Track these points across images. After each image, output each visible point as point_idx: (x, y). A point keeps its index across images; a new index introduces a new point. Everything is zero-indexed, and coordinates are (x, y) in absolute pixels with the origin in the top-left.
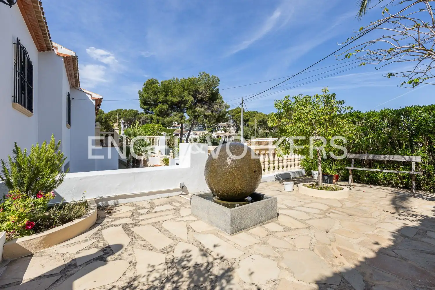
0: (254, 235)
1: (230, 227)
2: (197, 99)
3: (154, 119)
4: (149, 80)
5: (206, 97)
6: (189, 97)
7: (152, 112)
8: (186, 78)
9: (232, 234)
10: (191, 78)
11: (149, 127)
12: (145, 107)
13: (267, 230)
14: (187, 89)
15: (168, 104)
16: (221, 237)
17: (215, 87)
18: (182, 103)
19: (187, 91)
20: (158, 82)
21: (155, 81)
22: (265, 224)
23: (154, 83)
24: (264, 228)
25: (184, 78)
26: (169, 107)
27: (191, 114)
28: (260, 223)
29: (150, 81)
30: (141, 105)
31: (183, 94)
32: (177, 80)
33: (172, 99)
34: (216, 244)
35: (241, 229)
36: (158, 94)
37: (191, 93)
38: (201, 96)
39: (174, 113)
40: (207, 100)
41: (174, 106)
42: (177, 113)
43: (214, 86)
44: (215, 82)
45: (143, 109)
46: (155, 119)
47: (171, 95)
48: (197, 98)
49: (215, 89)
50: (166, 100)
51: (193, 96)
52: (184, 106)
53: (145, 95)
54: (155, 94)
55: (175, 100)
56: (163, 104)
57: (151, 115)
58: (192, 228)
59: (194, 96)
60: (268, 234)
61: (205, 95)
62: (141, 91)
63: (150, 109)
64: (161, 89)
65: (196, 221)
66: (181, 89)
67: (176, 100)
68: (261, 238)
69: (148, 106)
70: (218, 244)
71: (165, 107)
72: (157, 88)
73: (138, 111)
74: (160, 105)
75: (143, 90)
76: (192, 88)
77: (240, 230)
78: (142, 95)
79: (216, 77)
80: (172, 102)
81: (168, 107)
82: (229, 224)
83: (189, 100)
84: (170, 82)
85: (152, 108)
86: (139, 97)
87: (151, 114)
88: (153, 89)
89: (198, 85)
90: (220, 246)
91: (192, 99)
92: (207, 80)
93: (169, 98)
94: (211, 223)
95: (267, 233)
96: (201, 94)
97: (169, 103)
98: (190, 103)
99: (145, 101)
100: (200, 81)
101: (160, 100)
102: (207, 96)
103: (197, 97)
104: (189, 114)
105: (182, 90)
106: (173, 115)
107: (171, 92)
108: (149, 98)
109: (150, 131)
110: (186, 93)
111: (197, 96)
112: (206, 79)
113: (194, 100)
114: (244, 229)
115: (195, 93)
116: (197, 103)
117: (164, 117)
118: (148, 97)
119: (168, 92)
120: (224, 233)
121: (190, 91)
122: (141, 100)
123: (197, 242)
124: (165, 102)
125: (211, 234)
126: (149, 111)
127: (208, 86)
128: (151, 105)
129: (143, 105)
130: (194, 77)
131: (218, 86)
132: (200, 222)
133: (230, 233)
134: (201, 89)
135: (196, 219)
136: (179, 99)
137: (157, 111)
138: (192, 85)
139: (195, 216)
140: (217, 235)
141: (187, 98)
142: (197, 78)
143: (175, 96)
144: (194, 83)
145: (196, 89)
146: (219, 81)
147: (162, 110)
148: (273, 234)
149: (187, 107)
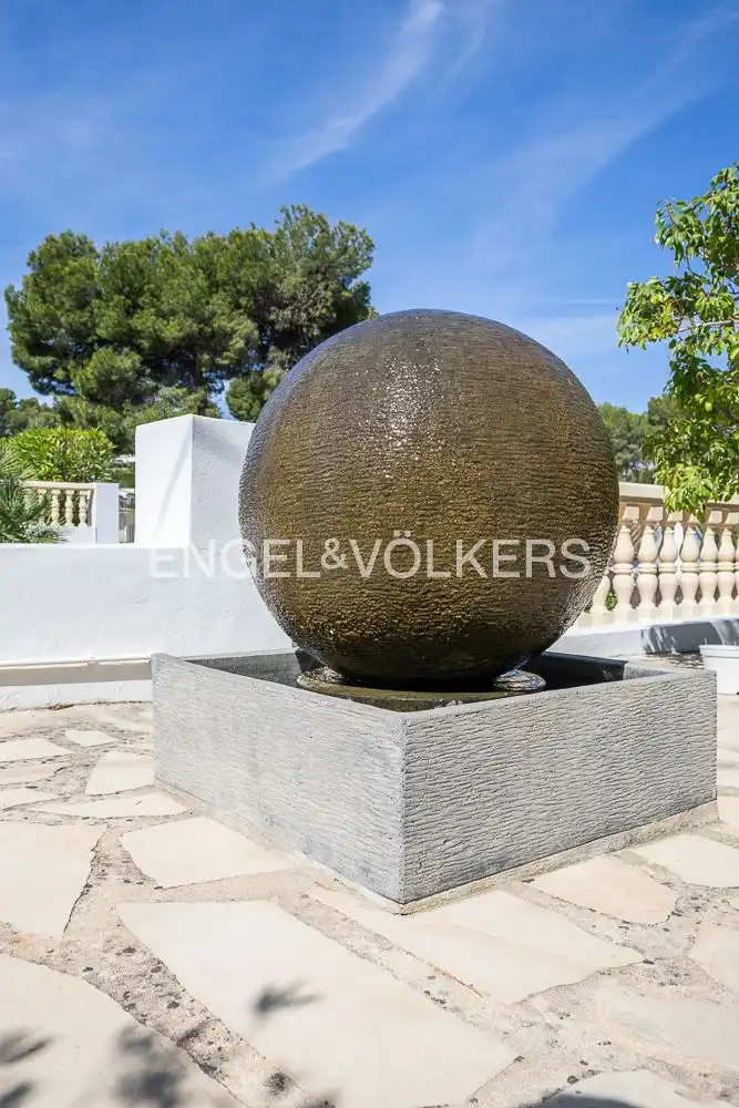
0: (586, 914)
1: (396, 847)
2: (273, 330)
3: (75, 416)
4: (51, 240)
5: (311, 319)
6: (232, 320)
7: (69, 387)
8: (222, 233)
9: (412, 898)
10: (243, 233)
11: (46, 441)
12: (36, 361)
13: (663, 878)
14: (225, 283)
15: (139, 350)
16: (331, 925)
17: (355, 274)
18: (203, 349)
19: (225, 291)
20: (92, 250)
21: (81, 243)
22: (641, 842)
23: (74, 256)
24: (643, 867)
25: (211, 234)
26: (142, 363)
27: (248, 411)
28: (608, 833)
29: (57, 242)
30: (15, 354)
31: (208, 303)
32: (181, 240)
33: (160, 324)
34: (281, 981)
35: (482, 869)
36: (95, 302)
37: (243, 301)
38: (287, 313)
39: (166, 391)
40: (315, 333)
41: (165, 363)
42: (180, 392)
43: (347, 270)
44: (351, 250)
45: (28, 370)
46: (80, 416)
47: (153, 310)
48: (273, 323)
49: (353, 284)
50: (131, 329)
51: (253, 316)
52: (212, 360)
53: (37, 309)
54: (82, 304)
55: (172, 331)
56: (115, 350)
57: (65, 397)
58: (128, 860)
59: (258, 316)
60: (681, 905)
61: (306, 310)
62: (16, 290)
63: (59, 374)
64: (105, 281)
65: (176, 818)
66: (201, 280)
67: (176, 334)
68: (636, 934)
69: (49, 360)
70: (292, 989)
71: (127, 361)
72: (90, 277)
73: (12, 396)
74: (102, 354)
75: (26, 285)
76: (251, 275)
77: (473, 874)
78: (22, 305)
79: (359, 229)
80: (158, 341)
81: (138, 365)
82: (393, 822)
83: (234, 331)
84: (149, 248)
85: (65, 369)
86: (7, 317)
87: (64, 393)
88: (73, 281)
89: (275, 266)
90: (308, 1000)
91: (246, 326)
92: (315, 244)
93: (144, 321)
94: (269, 828)
95: (670, 898)
96: (291, 304)
97: (146, 344)
98: (241, 344)
99: (35, 335)
100: (283, 246)
101: (101, 332)
102: (318, 313)
103: (272, 317)
104: (240, 409)
105: (205, 284)
106: (160, 399)
107: (153, 295)
108: (55, 321)
109: (48, 458)
110: (219, 302)
111: (270, 313)
112: (311, 239)
113: (256, 333)
114: (502, 865)
115: (262, 301)
116: (272, 348)
117: (120, 410)
118: (46, 315)
119: (140, 292)
120: (354, 891)
121: (238, 292)
122: (14, 329)
123: (137, 957)
124: (125, 339)
125: (259, 898)
126: (54, 383)
127: (322, 269)
128: (63, 354)
129: (26, 356)
130: (259, 227)
131: (365, 269)
132: (199, 822)
133: (394, 885)
134: (290, 283)
135: (174, 808)
136: (192, 326)
137: (88, 379)
138: (247, 262)
139: (176, 791)
140: (301, 908)
141: (224, 323)
142: (273, 232)
143: (173, 313)
144: (255, 256)
145: (268, 283)
146: (370, 246)
147: (114, 378)
148: (718, 900)
149: (226, 362)
